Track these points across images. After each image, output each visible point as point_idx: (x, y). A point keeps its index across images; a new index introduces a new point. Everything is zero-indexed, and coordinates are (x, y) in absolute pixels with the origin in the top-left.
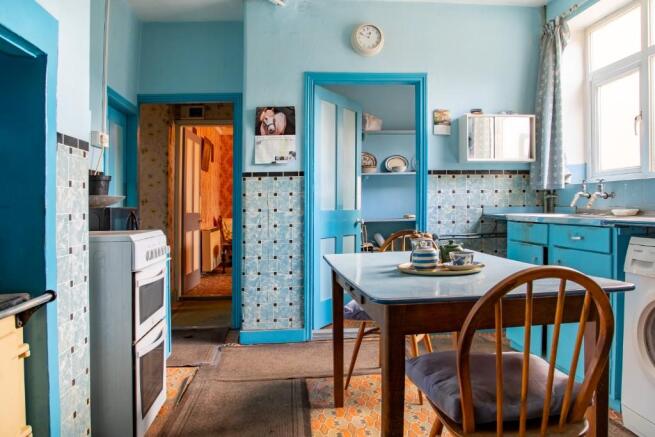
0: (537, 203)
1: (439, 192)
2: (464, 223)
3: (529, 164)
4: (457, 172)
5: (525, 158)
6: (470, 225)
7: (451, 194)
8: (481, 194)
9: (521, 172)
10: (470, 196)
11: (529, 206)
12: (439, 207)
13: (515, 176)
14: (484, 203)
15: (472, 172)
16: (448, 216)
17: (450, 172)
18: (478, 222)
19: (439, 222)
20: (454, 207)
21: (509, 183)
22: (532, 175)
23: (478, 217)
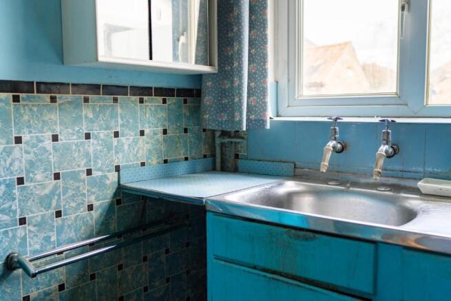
0: (203, 152)
1: (18, 140)
2: (83, 212)
3: (199, 77)
4: (61, 87)
5: (190, 64)
6: (95, 214)
7: (48, 144)
8: (115, 141)
9: (181, 92)
10: (92, 146)
11: (193, 158)
12: (20, 181)
13: (171, 100)
14: (119, 160)
15: (95, 88)
16: (45, 201)
17: (44, 87)
18: (111, 206)
19: (23, 221)
20: (57, 176)
21: (162, 115)
22: (207, 100)
23: (110, 192)
